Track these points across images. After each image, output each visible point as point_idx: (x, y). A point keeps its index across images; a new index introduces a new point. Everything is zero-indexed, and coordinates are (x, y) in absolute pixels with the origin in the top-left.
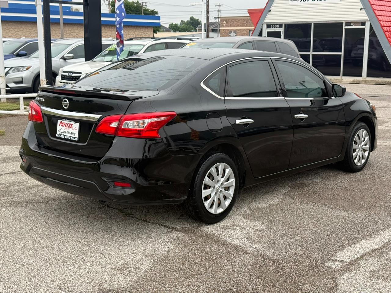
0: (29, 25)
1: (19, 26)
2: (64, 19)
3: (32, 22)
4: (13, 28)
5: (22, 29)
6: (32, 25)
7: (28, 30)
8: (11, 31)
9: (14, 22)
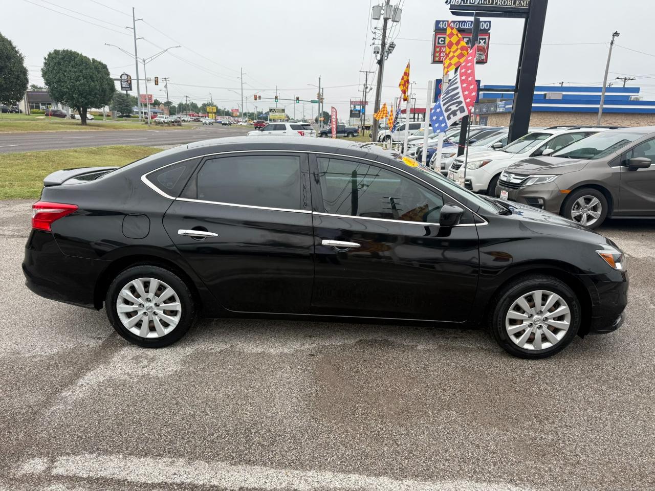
0: (565, 115)
1: (555, 116)
2: (604, 109)
3: (570, 112)
4: (548, 118)
5: (557, 119)
6: (569, 115)
7: (564, 120)
8: (546, 121)
9: (551, 112)
